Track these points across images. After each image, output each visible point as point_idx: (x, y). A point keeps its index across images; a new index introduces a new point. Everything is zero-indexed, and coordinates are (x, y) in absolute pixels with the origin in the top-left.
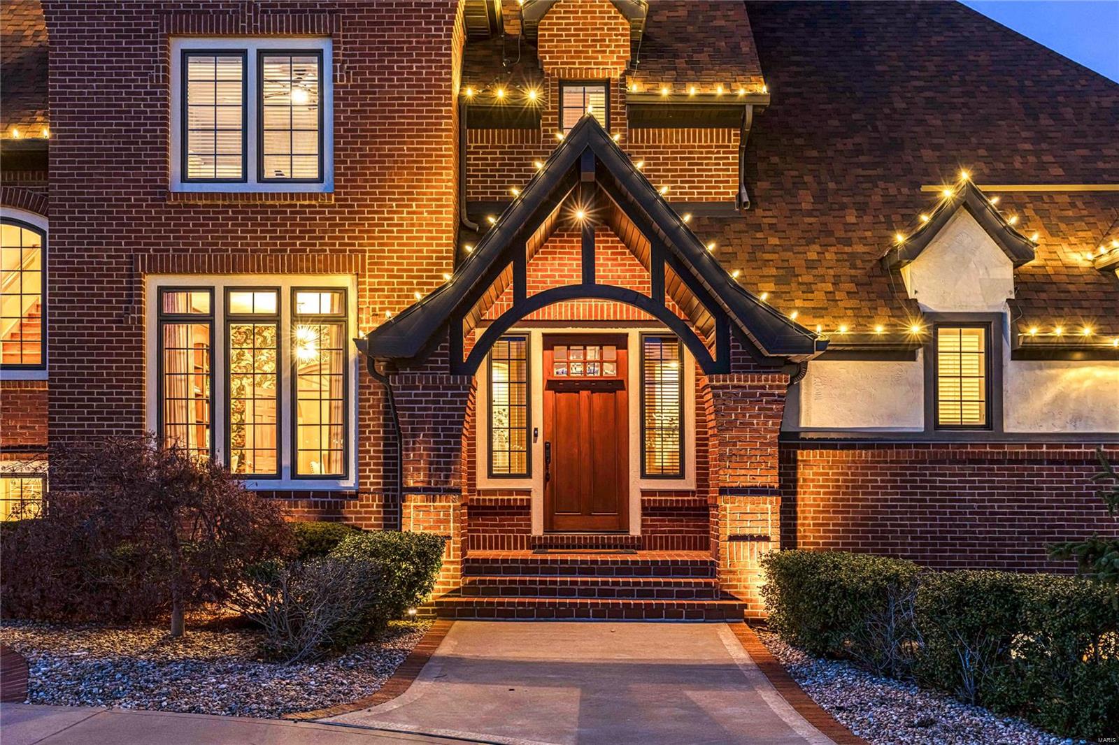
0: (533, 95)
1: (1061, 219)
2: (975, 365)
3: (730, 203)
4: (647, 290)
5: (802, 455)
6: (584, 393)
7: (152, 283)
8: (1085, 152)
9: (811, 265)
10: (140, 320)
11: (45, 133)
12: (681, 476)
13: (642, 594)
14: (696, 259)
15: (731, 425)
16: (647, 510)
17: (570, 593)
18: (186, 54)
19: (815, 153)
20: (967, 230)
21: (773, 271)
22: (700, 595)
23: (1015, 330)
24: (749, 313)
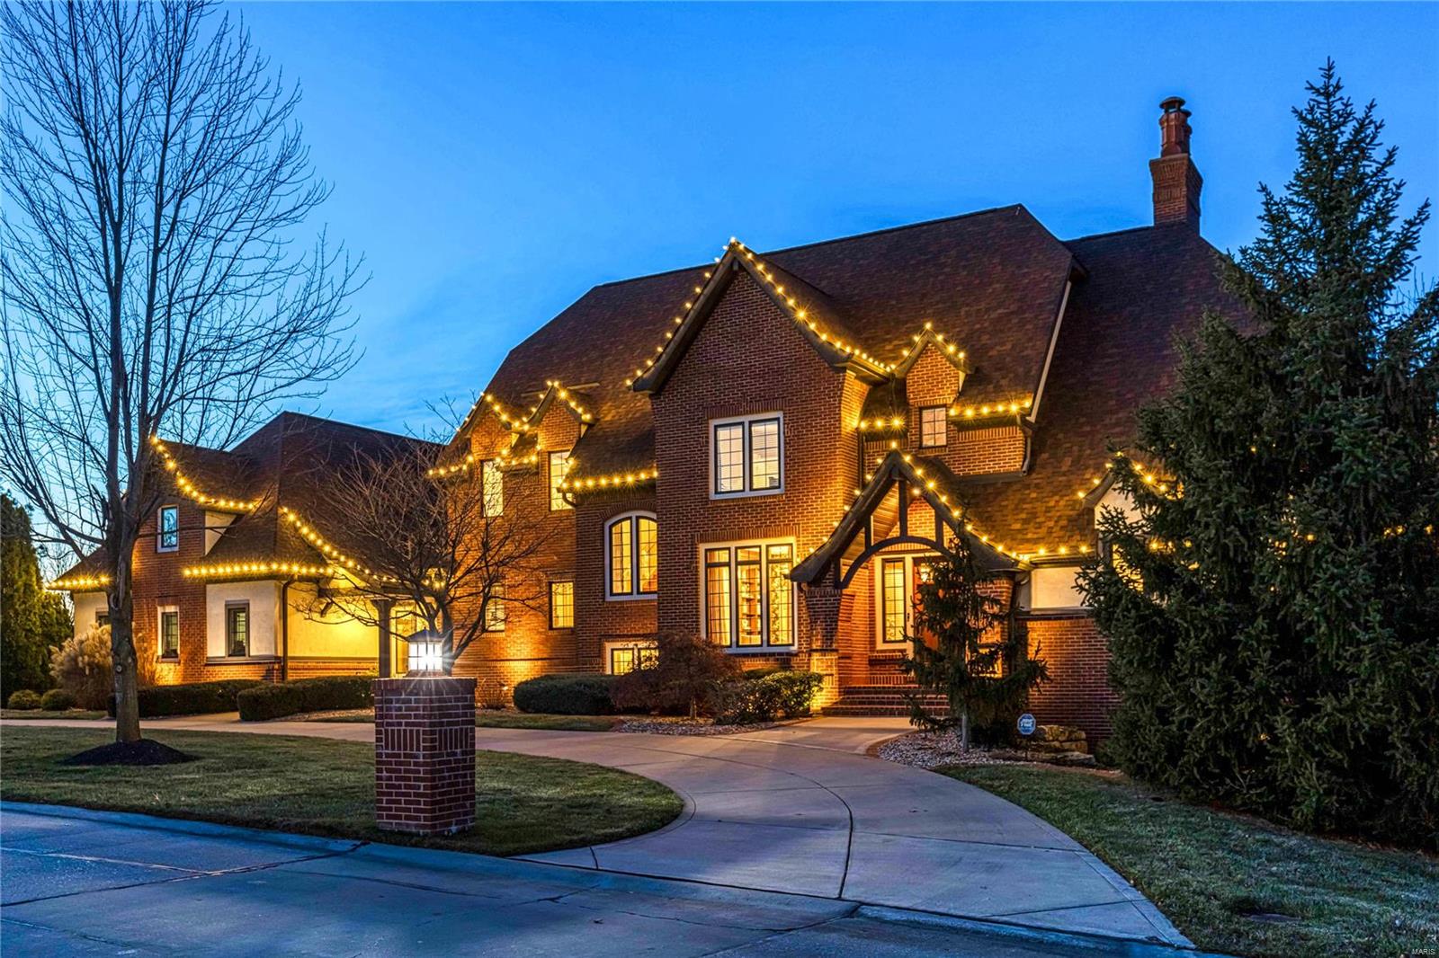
0: (897, 422)
3: (1016, 471)
5: (1031, 624)
7: (702, 547)
10: (697, 567)
11: (655, 474)
14: (950, 520)
18: (716, 427)
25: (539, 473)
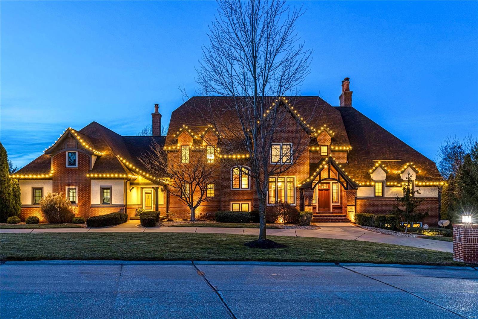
0: (318, 149)
1: (393, 166)
2: (381, 188)
3: (345, 163)
4: (337, 178)
5: (357, 200)
6: (324, 191)
8: (396, 154)
9: (358, 173)
11: (248, 156)
12: (338, 203)
13: (337, 219)
14: (344, 175)
15: (348, 197)
16: (333, 208)
17: (327, 219)
18: (272, 145)
19: (356, 154)
20: (380, 169)
21: (352, 174)
22: (345, 219)
23: (386, 183)
24: (351, 182)
25: (203, 152)
